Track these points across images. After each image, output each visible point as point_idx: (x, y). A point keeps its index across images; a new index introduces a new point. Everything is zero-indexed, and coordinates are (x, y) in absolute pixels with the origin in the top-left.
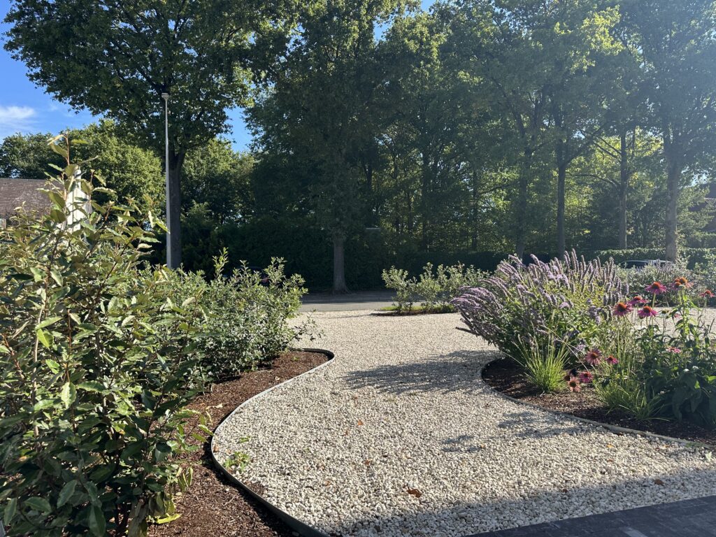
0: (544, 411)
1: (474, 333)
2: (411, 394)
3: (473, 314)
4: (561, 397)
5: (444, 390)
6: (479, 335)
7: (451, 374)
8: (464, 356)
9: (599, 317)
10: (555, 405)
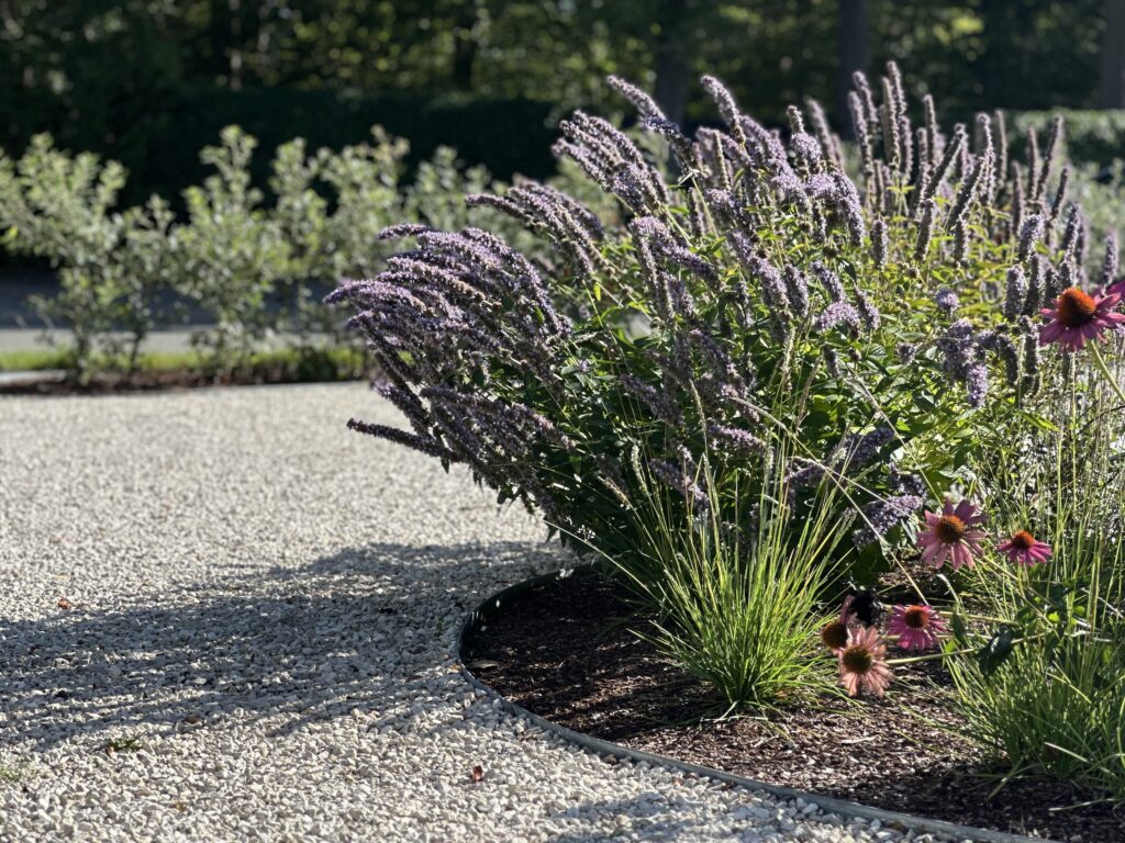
0: (731, 786)
1: (433, 449)
2: (109, 746)
3: (434, 357)
4: (807, 726)
5: (278, 720)
6: (456, 459)
7: (317, 651)
8: (386, 567)
9: (983, 371)
10: (778, 760)
